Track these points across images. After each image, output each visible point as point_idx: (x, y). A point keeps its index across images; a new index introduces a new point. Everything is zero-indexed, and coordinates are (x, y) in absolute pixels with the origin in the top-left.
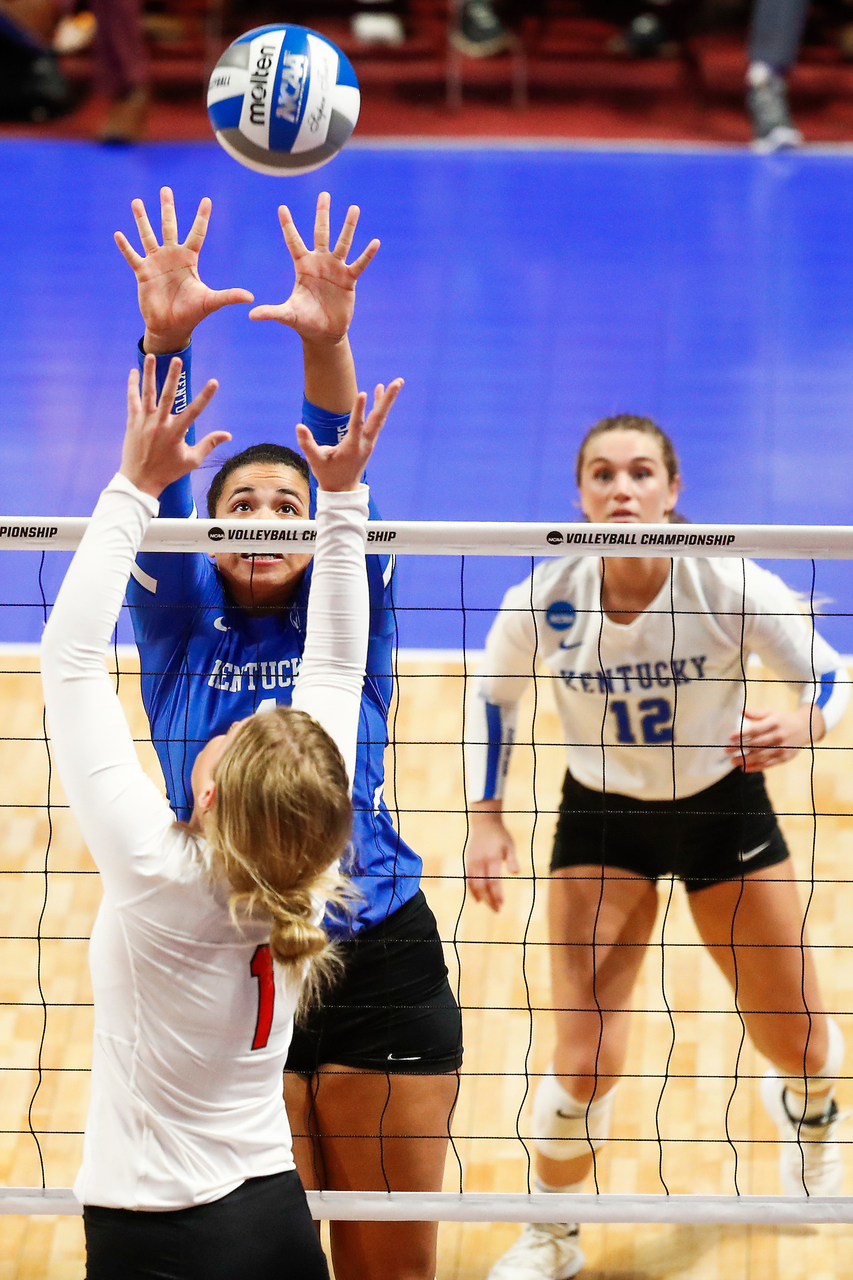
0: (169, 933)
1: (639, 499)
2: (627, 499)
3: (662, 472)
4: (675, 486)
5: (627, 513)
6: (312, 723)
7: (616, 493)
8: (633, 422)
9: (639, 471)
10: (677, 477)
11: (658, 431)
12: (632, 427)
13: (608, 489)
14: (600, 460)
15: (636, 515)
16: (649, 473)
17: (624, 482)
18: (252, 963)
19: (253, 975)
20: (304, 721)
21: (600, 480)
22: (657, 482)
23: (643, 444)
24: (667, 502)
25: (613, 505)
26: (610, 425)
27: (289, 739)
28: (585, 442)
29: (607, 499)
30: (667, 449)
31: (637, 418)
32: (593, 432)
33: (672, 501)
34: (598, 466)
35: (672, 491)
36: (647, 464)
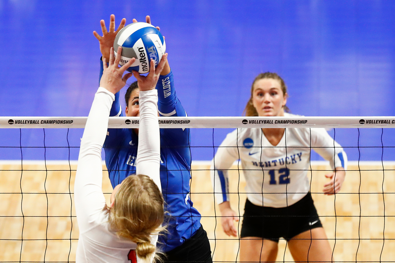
0: (98, 243)
1: (273, 102)
2: (269, 103)
3: (281, 92)
4: (285, 97)
5: (269, 108)
6: (150, 180)
7: (265, 101)
8: (270, 75)
9: (273, 93)
10: (286, 93)
11: (279, 78)
12: (270, 77)
13: (262, 99)
14: (259, 89)
15: (272, 108)
16: (276, 93)
17: (268, 97)
18: (128, 255)
19: (129, 259)
20: (147, 179)
21: (259, 96)
22: (279, 96)
23: (274, 83)
24: (283, 103)
25: (264, 105)
26: (263, 76)
27: (140, 185)
28: (254, 82)
29: (262, 103)
30: (283, 84)
31: (272, 74)
32: (257, 79)
33: (285, 102)
34: (259, 91)
35: (285, 99)
36: (276, 90)
